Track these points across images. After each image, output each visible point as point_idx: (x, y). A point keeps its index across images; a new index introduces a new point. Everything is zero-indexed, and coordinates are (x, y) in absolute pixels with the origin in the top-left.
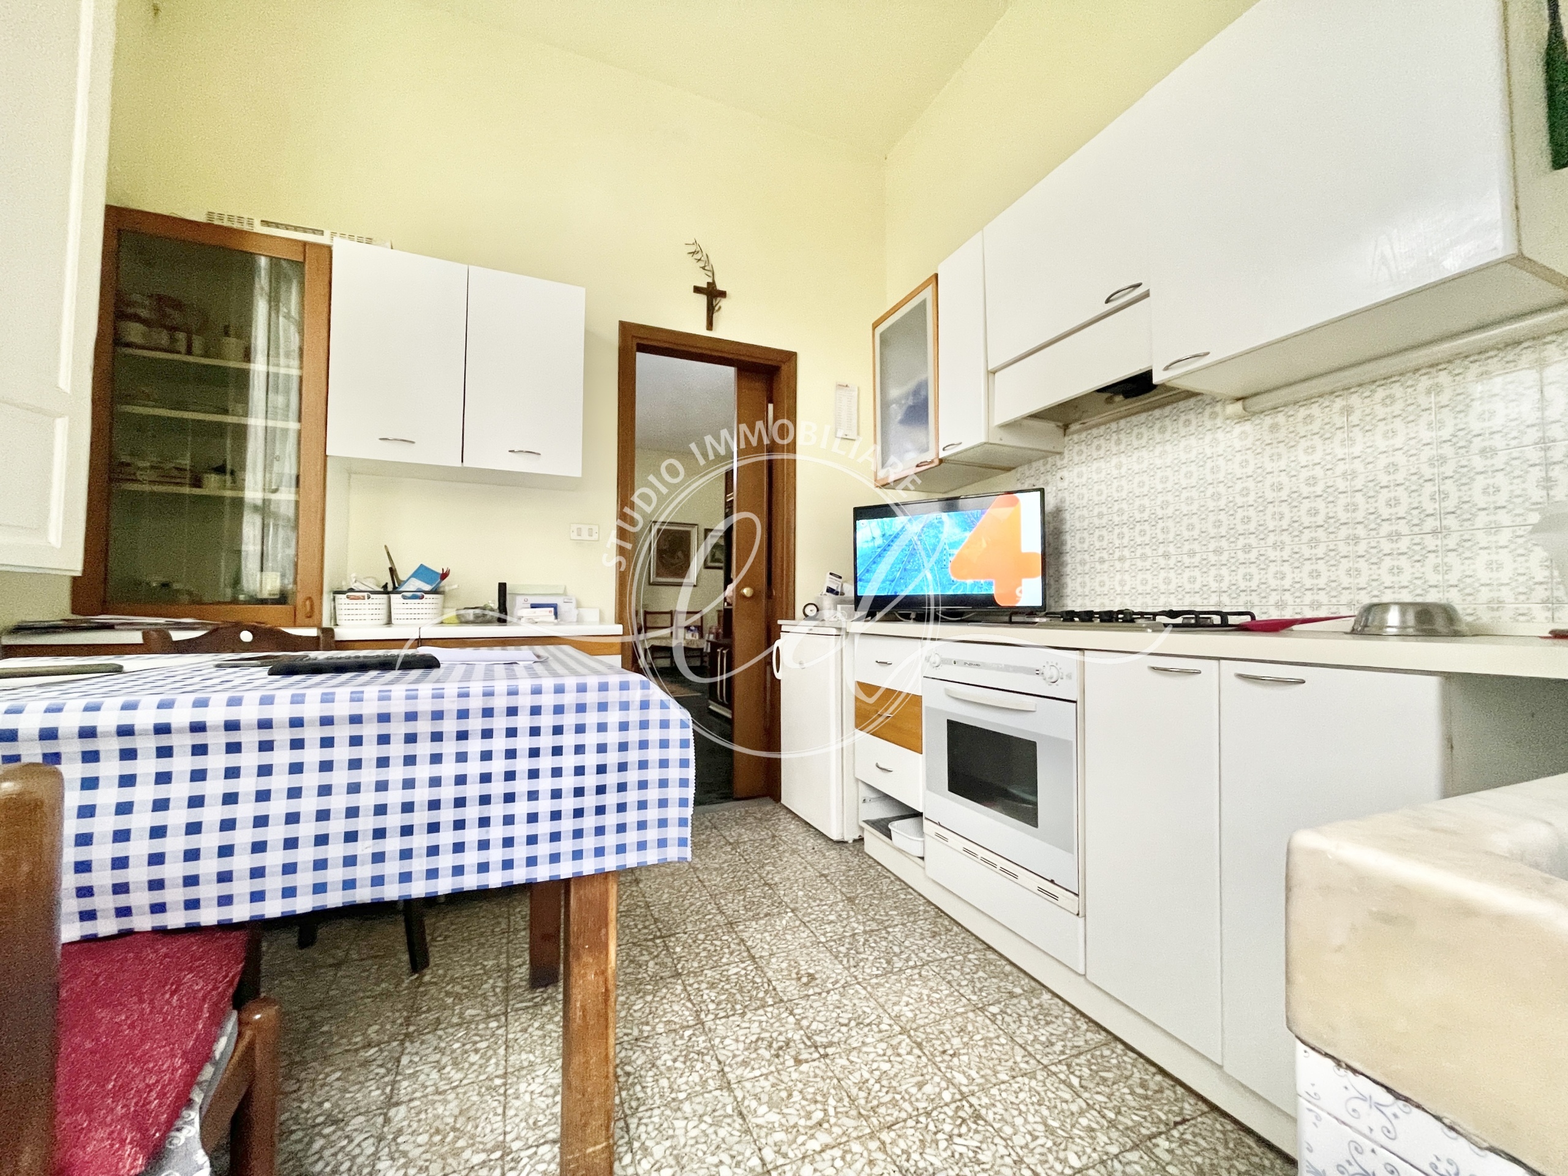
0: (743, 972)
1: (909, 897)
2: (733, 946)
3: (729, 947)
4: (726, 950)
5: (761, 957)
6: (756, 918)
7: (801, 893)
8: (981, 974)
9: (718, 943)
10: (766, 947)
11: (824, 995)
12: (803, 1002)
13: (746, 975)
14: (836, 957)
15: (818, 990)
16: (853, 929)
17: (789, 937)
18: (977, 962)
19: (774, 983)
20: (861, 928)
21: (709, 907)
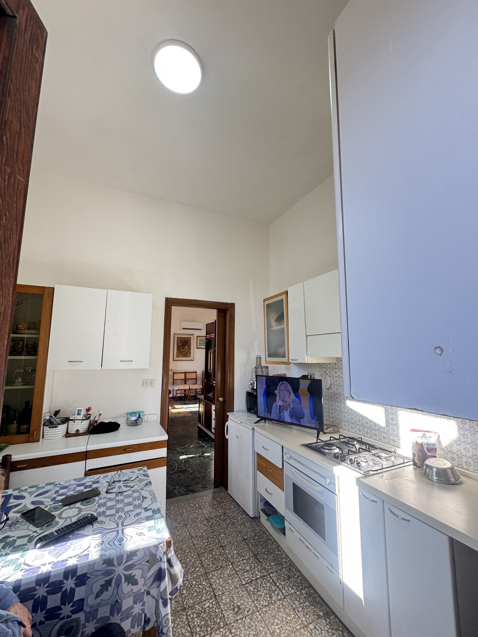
0: (211, 605)
1: (280, 553)
2: (207, 588)
3: (205, 589)
4: (204, 591)
5: (219, 595)
6: (216, 570)
7: (235, 552)
8: (307, 603)
9: (201, 586)
10: (221, 588)
11: (244, 619)
12: (235, 625)
13: (213, 607)
14: (249, 594)
15: (241, 616)
16: (257, 575)
17: (230, 581)
18: (305, 595)
19: (224, 612)
20: (259, 574)
21: (198, 563)
